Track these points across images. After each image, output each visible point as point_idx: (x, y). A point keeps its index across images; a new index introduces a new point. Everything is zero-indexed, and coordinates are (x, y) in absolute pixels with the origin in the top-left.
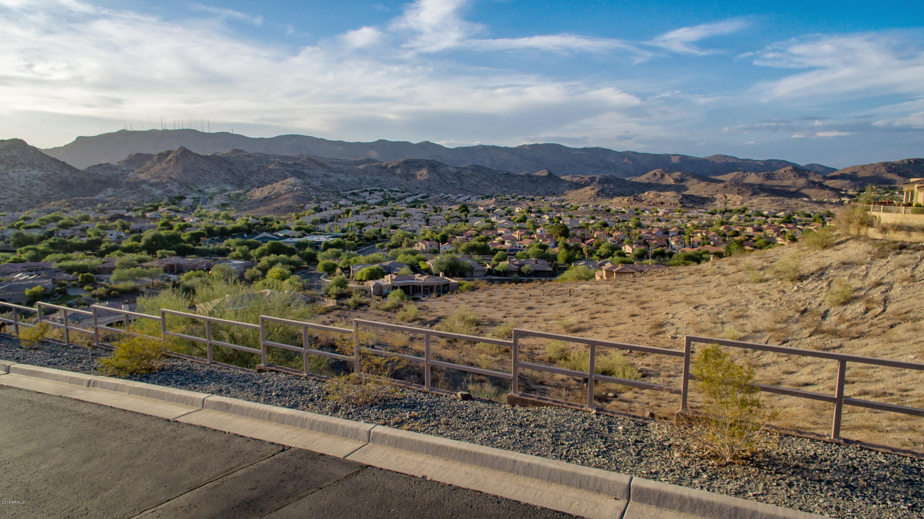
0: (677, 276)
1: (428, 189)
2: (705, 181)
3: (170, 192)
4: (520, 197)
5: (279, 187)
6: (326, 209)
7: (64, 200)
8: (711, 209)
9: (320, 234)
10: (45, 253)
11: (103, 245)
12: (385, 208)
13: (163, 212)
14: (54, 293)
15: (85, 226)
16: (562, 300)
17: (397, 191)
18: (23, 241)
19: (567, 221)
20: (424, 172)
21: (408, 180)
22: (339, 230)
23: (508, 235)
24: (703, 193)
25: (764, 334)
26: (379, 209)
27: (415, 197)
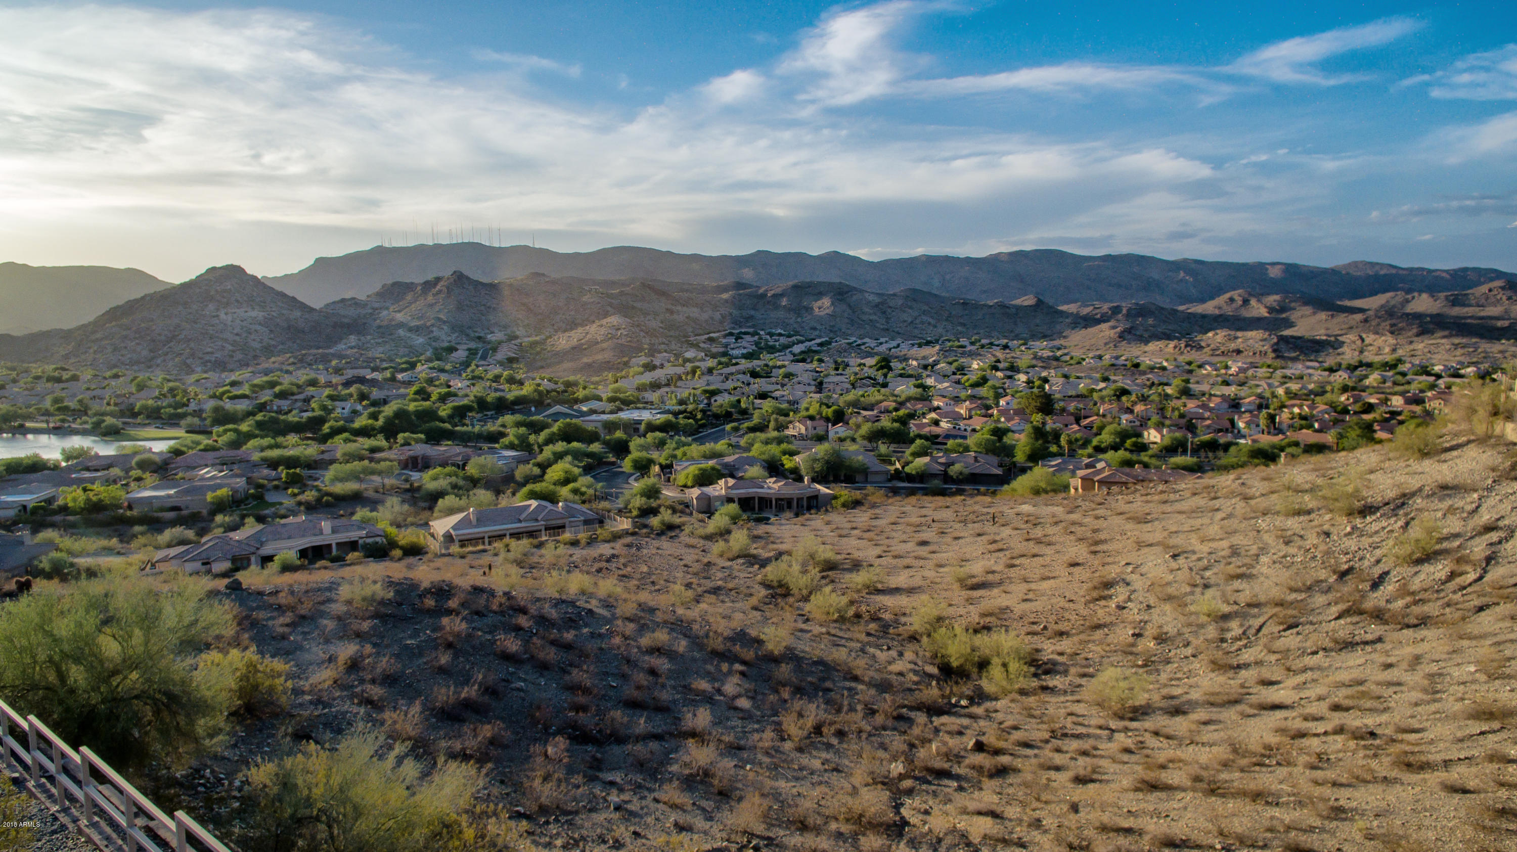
0: (1172, 497)
1: (833, 330)
2: (1328, 310)
3: (436, 339)
4: (984, 341)
5: (595, 331)
6: (662, 366)
7: (288, 355)
8: (1330, 361)
9: (644, 408)
10: (249, 436)
11: (327, 425)
12: (756, 362)
13: (421, 372)
14: (247, 498)
15: (310, 394)
16: (977, 531)
17: (780, 335)
18: (223, 418)
19: (1056, 386)
20: (826, 302)
21: (799, 315)
22: (675, 401)
23: (949, 409)
24: (1323, 331)
25: (1265, 610)
26: (745, 364)
27: (808, 344)
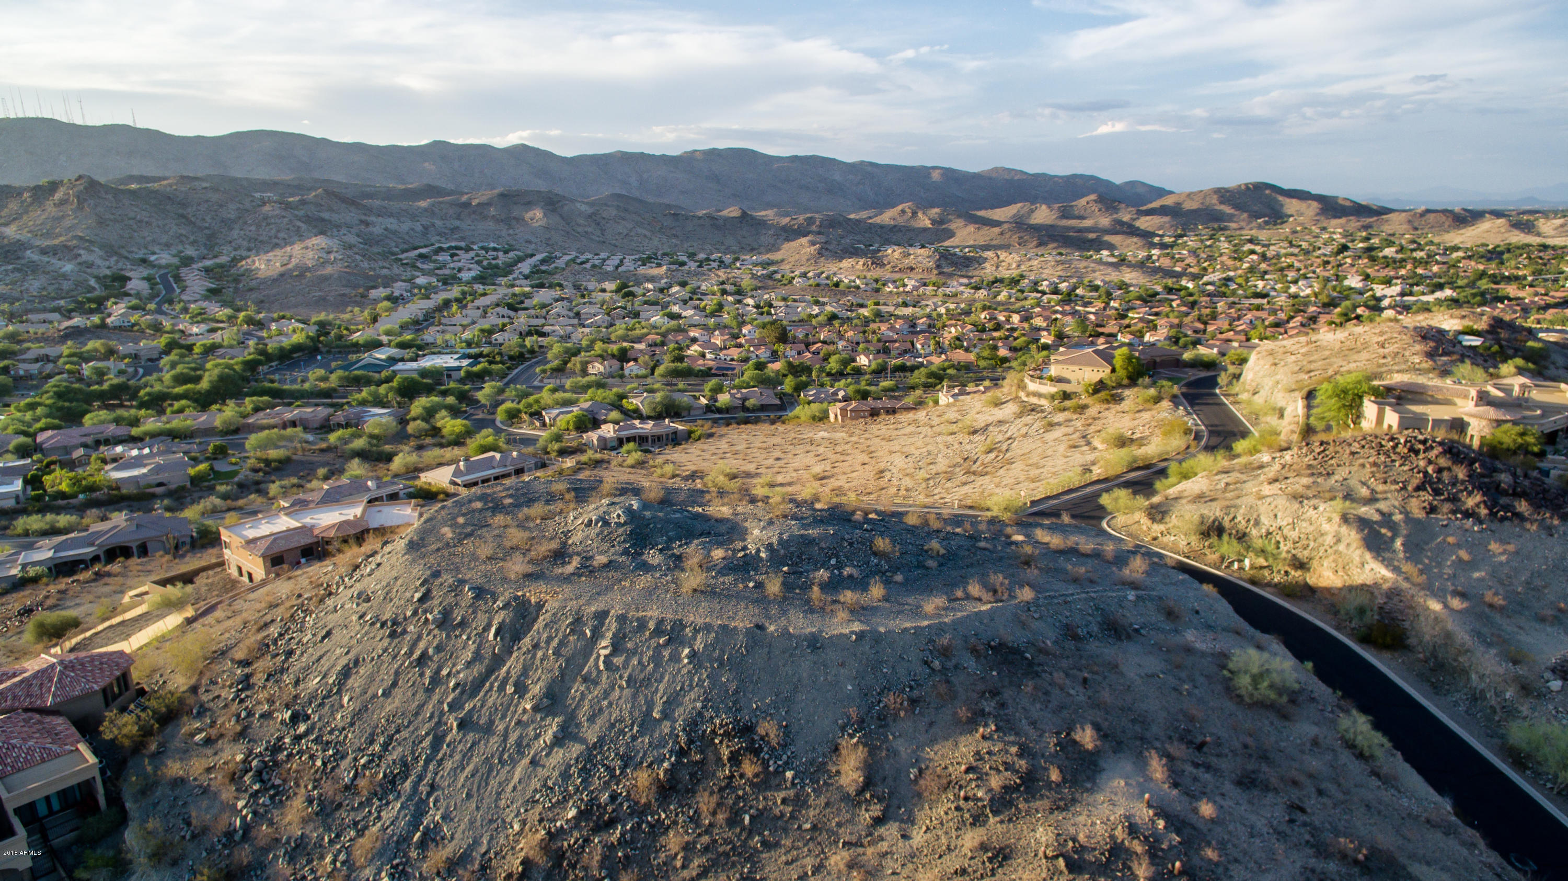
2: (976, 223)
4: (700, 256)
5: (299, 254)
6: (406, 299)
8: (976, 279)
9: (440, 352)
17: (494, 249)
19: (780, 311)
20: (538, 212)
21: (510, 227)
22: (463, 344)
23: (705, 339)
26: (492, 294)
